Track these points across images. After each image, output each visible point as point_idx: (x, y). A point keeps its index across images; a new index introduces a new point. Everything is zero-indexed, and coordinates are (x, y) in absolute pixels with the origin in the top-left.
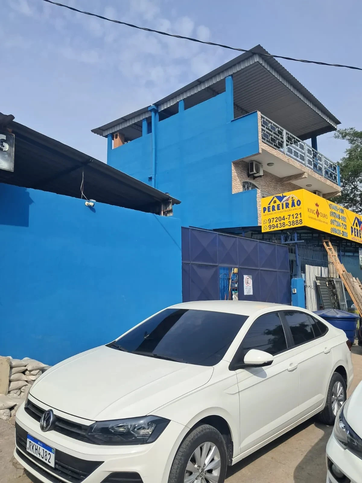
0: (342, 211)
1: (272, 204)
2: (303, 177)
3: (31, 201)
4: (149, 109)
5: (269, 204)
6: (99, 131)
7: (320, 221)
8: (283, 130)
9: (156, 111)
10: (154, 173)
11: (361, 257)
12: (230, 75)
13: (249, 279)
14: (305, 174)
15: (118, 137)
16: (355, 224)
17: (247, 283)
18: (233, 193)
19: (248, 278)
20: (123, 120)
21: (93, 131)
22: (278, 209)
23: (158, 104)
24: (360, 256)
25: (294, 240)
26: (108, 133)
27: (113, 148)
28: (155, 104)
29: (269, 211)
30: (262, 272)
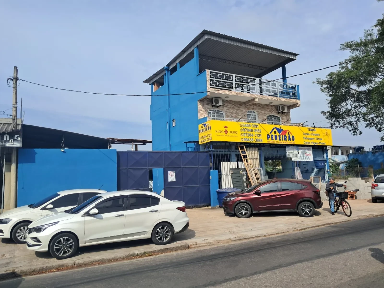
0: (256, 126)
2: (255, 101)
3: (36, 153)
4: (164, 69)
5: (201, 128)
6: (147, 81)
7: (229, 136)
8: (232, 76)
9: (168, 70)
10: (168, 107)
11: (288, 152)
12: (196, 47)
13: (172, 173)
14: (256, 99)
15: (155, 85)
16: (273, 132)
17: (171, 175)
18: (199, 119)
19: (172, 172)
20: (155, 76)
21: (144, 82)
25: (210, 149)
26: (151, 83)
27: (154, 92)
28: (167, 66)
29: (201, 132)
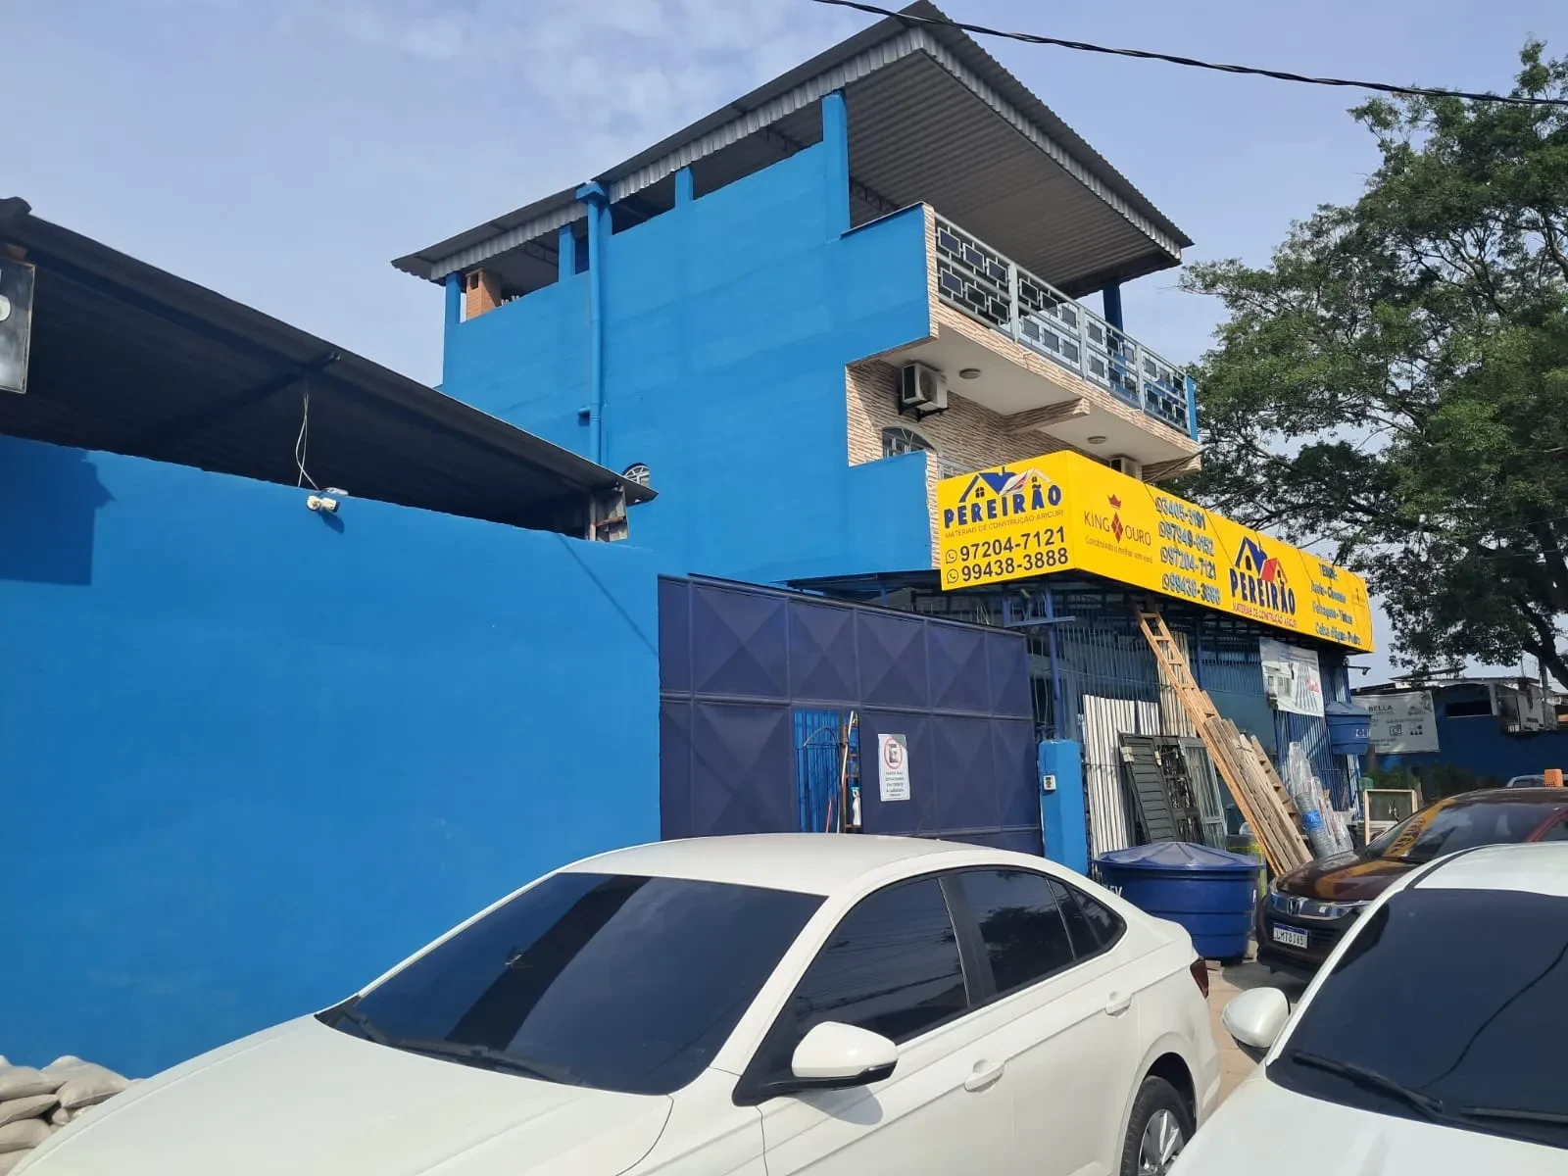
0: (1200, 521)
1: (971, 499)
2: (1075, 412)
3: (102, 496)
4: (580, 194)
5: (963, 499)
6: (418, 264)
7: (1125, 551)
8: (1006, 266)
9: (601, 202)
10: (595, 400)
11: (1266, 667)
12: (835, 91)
13: (895, 746)
14: (1082, 402)
15: (480, 283)
16: (1243, 562)
17: (892, 761)
18: (851, 464)
19: (894, 742)
20: (496, 230)
21: (397, 263)
22: (992, 516)
23: (607, 180)
24: (1263, 663)
25: (1045, 615)
26: (449, 271)
27: (463, 318)
28: (597, 180)
29: (962, 522)
30: (940, 720)
